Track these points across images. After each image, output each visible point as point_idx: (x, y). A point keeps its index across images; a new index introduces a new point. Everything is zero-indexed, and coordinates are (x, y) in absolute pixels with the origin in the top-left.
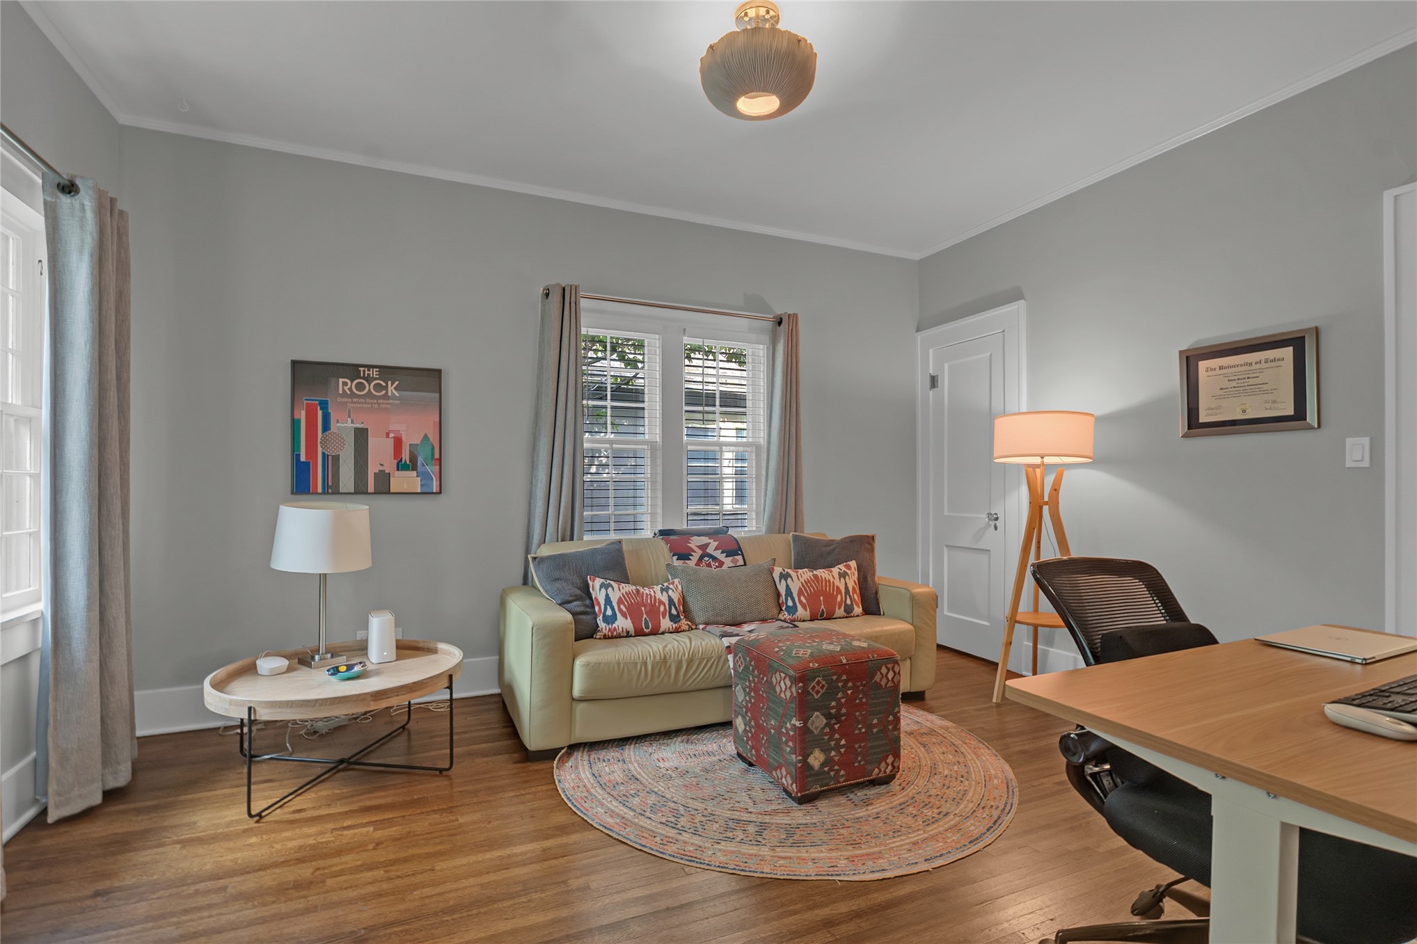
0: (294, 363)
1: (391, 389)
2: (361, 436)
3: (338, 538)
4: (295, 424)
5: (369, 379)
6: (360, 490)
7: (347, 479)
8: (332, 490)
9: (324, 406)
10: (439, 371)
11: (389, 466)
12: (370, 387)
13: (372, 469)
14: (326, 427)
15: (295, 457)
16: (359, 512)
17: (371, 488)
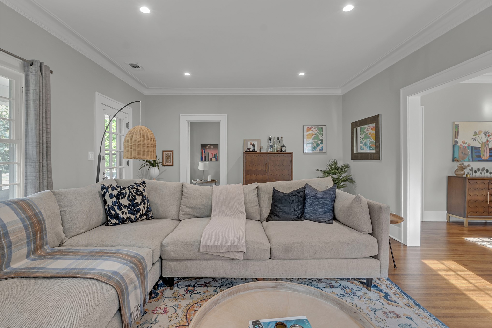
0: (201, 145)
1: (212, 147)
2: (208, 153)
3: (205, 166)
4: (201, 152)
5: (209, 146)
6: (208, 160)
7: (207, 159)
8: (205, 160)
9: (204, 150)
10: (218, 144)
11: (212, 157)
12: (209, 147)
13: (210, 158)
14: (204, 153)
15: (201, 156)
16: (207, 163)
17: (210, 160)
